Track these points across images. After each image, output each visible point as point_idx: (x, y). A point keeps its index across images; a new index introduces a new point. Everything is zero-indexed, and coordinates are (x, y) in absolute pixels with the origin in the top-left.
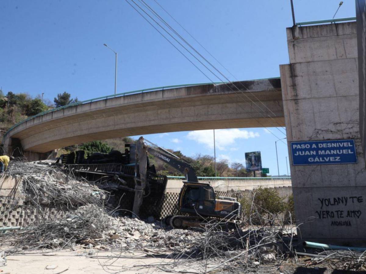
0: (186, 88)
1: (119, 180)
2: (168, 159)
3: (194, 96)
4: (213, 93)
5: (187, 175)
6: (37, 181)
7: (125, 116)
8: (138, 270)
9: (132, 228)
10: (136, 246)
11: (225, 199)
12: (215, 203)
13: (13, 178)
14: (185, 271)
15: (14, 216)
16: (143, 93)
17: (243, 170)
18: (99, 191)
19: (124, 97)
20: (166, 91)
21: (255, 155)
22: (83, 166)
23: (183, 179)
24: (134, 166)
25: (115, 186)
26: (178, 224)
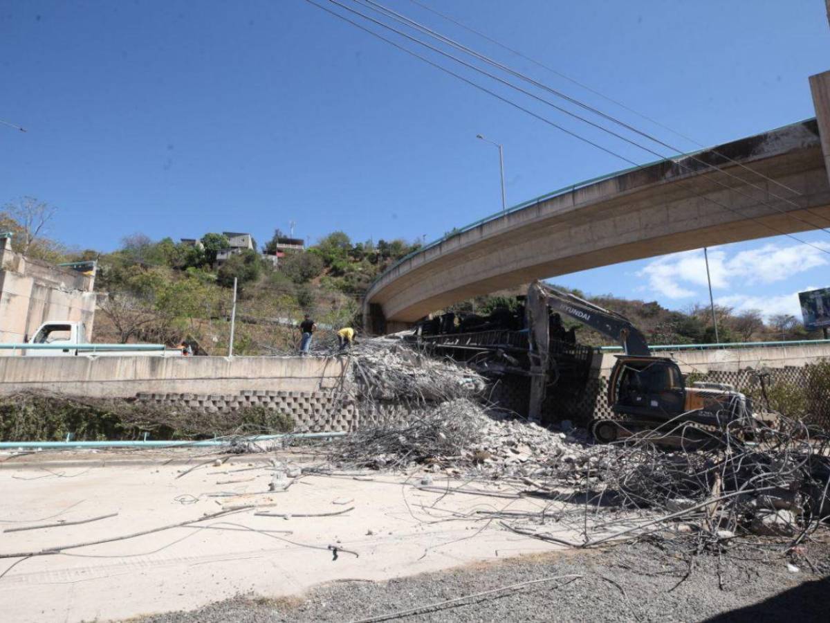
0: (615, 178)
1: (505, 358)
2: (586, 315)
3: (634, 190)
4: (672, 177)
5: (625, 343)
6: (372, 365)
7: (516, 247)
8: (478, 520)
9: (519, 441)
10: (516, 473)
11: (707, 386)
12: (685, 396)
13: (338, 361)
14: (548, 536)
15: (344, 416)
16: (538, 203)
17: (799, 328)
18: (472, 377)
19: (509, 215)
20: (579, 192)
21: (823, 295)
22: (450, 337)
23: (618, 351)
24: (527, 332)
25: (499, 369)
26: (607, 436)
